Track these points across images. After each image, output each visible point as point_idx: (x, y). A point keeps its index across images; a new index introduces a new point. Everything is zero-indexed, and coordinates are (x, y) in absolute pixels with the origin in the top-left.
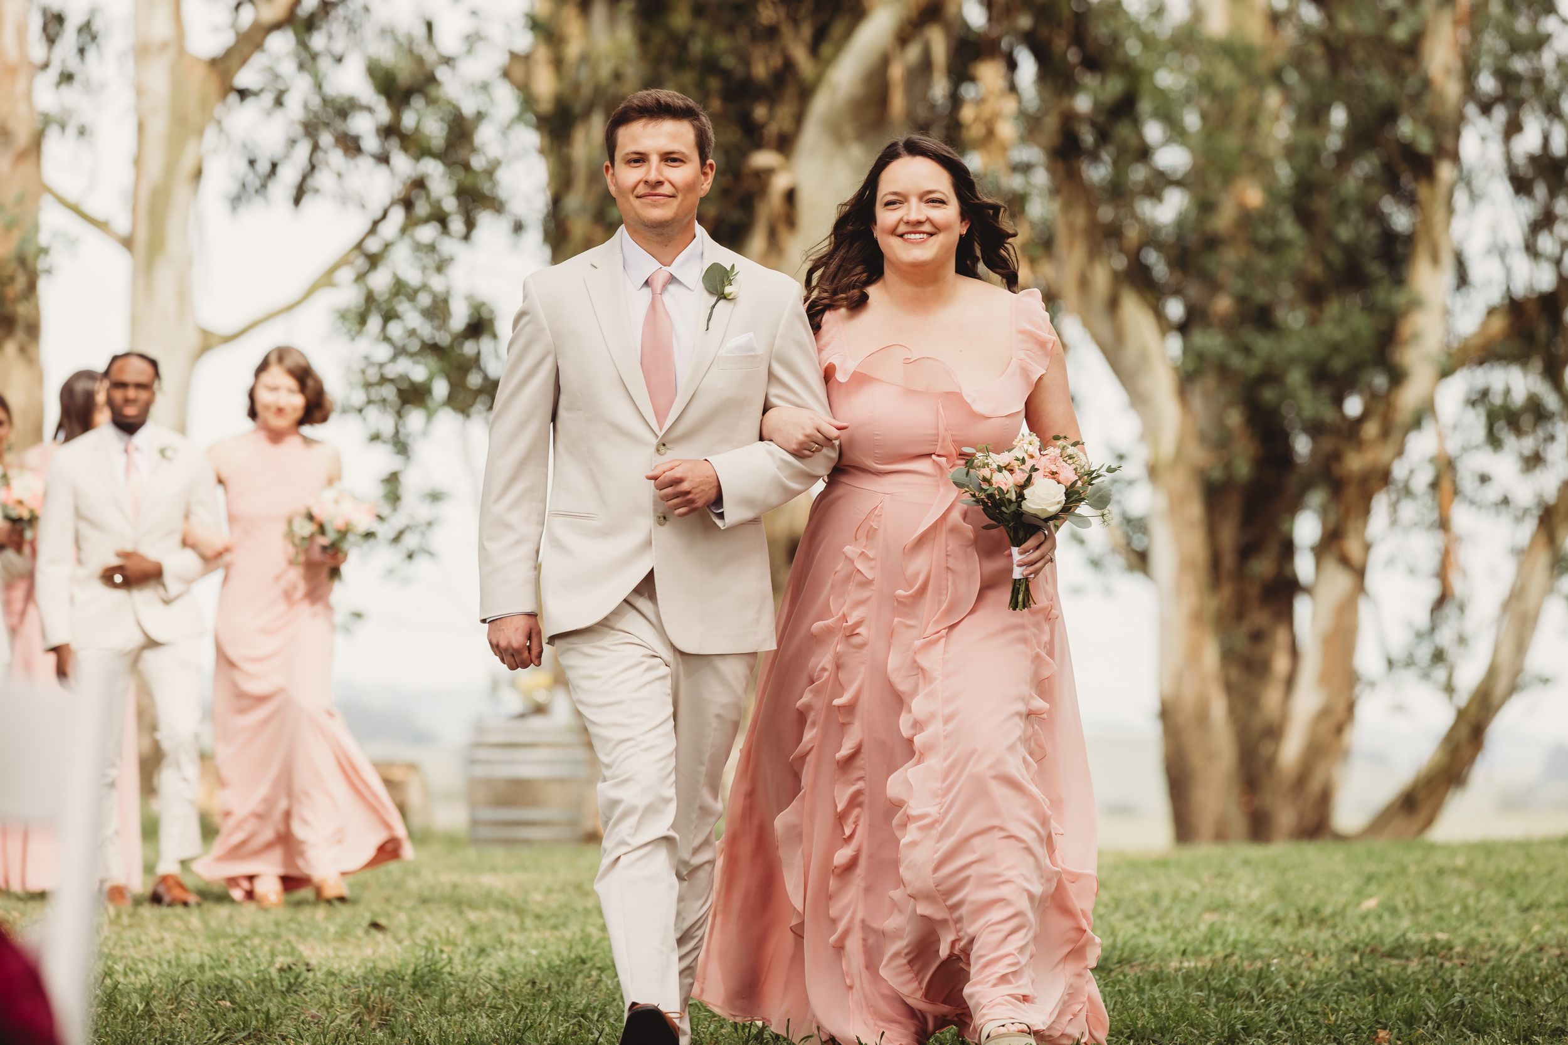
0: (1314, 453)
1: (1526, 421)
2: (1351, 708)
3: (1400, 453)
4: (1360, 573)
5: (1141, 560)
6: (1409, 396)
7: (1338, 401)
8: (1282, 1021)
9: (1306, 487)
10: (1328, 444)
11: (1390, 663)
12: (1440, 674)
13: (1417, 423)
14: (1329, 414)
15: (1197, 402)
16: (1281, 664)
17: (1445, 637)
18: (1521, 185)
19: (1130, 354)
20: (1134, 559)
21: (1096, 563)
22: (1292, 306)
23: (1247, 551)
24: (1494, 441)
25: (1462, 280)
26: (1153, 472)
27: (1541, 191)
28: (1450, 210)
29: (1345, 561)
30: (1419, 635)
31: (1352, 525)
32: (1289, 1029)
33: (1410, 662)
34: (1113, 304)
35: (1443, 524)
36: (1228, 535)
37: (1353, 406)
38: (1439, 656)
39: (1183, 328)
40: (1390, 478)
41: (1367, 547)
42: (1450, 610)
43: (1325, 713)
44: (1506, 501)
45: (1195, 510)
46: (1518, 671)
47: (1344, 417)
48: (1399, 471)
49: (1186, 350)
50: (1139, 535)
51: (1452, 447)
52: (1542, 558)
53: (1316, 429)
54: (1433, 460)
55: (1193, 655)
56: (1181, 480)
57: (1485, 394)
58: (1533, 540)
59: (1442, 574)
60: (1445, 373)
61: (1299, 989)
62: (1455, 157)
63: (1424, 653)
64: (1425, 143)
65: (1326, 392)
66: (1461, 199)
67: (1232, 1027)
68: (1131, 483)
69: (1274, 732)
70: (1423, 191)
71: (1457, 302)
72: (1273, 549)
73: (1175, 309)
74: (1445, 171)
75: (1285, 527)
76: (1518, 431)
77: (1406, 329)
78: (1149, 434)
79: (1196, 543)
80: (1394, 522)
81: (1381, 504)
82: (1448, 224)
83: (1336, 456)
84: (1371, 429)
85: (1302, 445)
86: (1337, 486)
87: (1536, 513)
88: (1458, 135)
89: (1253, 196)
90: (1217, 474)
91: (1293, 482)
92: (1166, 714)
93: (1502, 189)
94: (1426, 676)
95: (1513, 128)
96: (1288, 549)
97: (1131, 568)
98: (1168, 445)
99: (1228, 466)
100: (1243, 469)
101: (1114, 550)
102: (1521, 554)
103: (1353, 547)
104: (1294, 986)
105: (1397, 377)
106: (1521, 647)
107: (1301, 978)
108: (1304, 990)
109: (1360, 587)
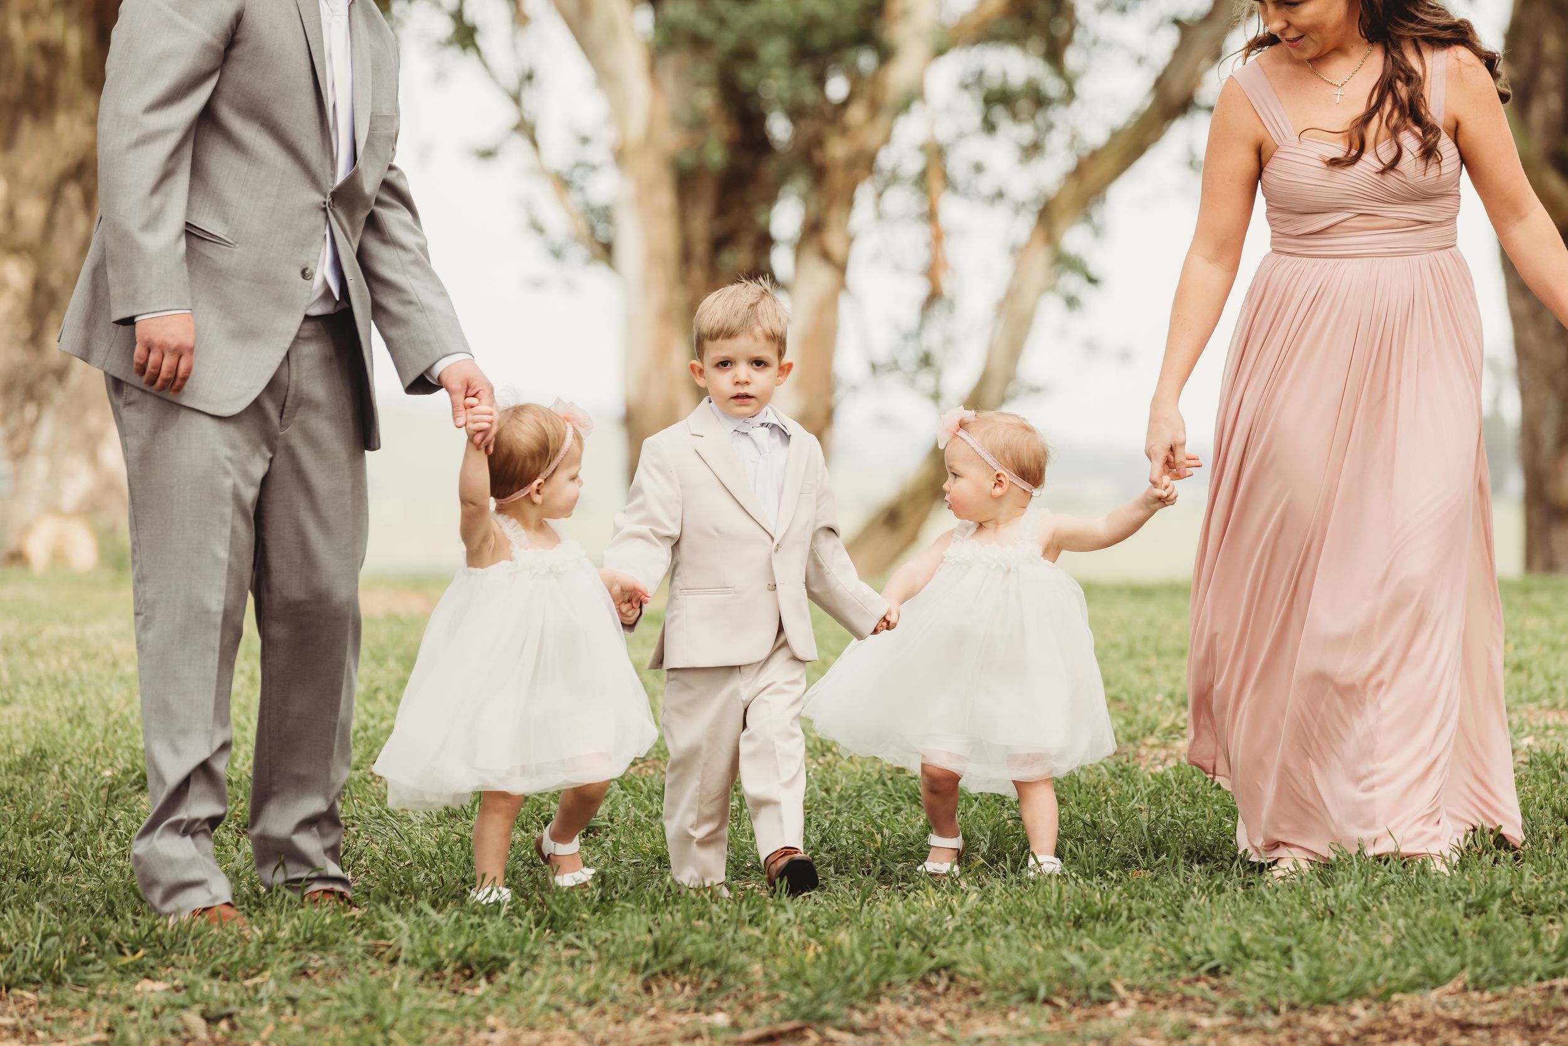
0: (795, 137)
1: (1023, 105)
2: (829, 414)
3: (887, 140)
4: (841, 268)
5: (606, 251)
6: (899, 75)
7: (820, 81)
9: (783, 176)
10: (809, 127)
11: (874, 367)
12: (926, 380)
13: (905, 106)
14: (809, 95)
15: (669, 79)
17: (932, 339)
19: (597, 28)
20: (599, 250)
21: (557, 254)
23: (720, 241)
24: (989, 127)
26: (620, 156)
29: (826, 256)
30: (906, 337)
31: (835, 216)
33: (894, 366)
35: (931, 216)
36: (701, 224)
37: (837, 87)
38: (926, 361)
39: (655, 1)
40: (875, 165)
41: (850, 240)
42: (938, 310)
44: (1000, 195)
45: (665, 197)
46: (1010, 377)
47: (825, 99)
48: (886, 159)
49: (659, 23)
50: (605, 225)
51: (944, 132)
52: (1041, 257)
53: (796, 113)
54: (923, 148)
55: (661, 355)
56: (650, 165)
57: (980, 76)
58: (1033, 235)
59: (932, 272)
60: (940, 52)
61: (834, 795)
63: (910, 356)
65: (805, 72)
68: (594, 168)
72: (747, 240)
75: (761, 219)
76: (1015, 117)
78: (618, 114)
79: (666, 235)
80: (880, 216)
81: (865, 193)
83: (818, 142)
84: (857, 114)
85: (779, 128)
86: (819, 174)
87: (1035, 209)
90: (689, 160)
91: (770, 168)
92: (632, 421)
94: (912, 383)
96: (765, 242)
97: (594, 258)
98: (636, 128)
99: (700, 150)
100: (716, 155)
101: (577, 239)
102: (1017, 252)
103: (834, 240)
104: (827, 791)
105: (886, 54)
106: (1015, 350)
108: (841, 798)
109: (842, 284)
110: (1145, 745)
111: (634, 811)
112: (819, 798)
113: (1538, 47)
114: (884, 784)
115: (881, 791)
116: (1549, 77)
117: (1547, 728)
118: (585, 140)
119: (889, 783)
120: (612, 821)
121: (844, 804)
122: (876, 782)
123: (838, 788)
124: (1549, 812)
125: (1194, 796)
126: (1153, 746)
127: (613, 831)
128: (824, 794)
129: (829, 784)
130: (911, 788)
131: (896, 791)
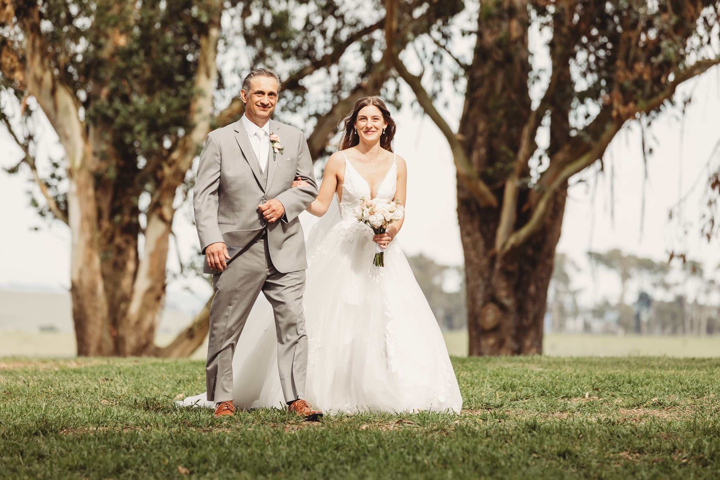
0: (148, 165)
2: (164, 287)
3: (190, 166)
4: (169, 223)
5: (64, 215)
6: (197, 136)
7: (160, 141)
8: (143, 462)
9: (144, 182)
10: (154, 161)
11: (182, 267)
13: (198, 151)
14: (156, 147)
16: (131, 266)
18: (250, 40)
20: (61, 214)
21: (42, 214)
22: (140, 95)
23: (115, 211)
25: (221, 85)
26: (70, 173)
27: (259, 43)
28: (216, 51)
29: (162, 218)
30: (198, 254)
31: (166, 201)
32: (147, 465)
33: (192, 267)
34: (53, 92)
36: (105, 205)
37: (167, 143)
39: (86, 105)
40: (185, 178)
41: (173, 211)
43: (151, 290)
45: (90, 191)
47: (163, 148)
48: (189, 175)
49: (87, 115)
50: (64, 203)
53: (148, 155)
55: (89, 262)
56: (84, 177)
61: (150, 443)
62: (219, 26)
63: (199, 262)
64: (204, 19)
65: (153, 137)
66: (221, 46)
67: (119, 465)
68: (60, 178)
69: (127, 299)
70: (203, 42)
71: (217, 94)
72: (127, 210)
73: (82, 95)
74: (214, 32)
75: (134, 201)
77: (195, 106)
78: (69, 154)
79: (91, 208)
80: (185, 199)
81: (180, 190)
82: (215, 58)
83: (159, 167)
84: (176, 154)
85: (142, 162)
86: (158, 182)
88: (220, 15)
89: (122, 41)
91: (137, 179)
92: (74, 289)
93: (240, 41)
95: (246, 13)
96: (136, 211)
98: (78, 161)
100: (113, 173)
101: (51, 209)
103: (166, 211)
104: (147, 441)
105: (190, 128)
107: (151, 437)
108: (152, 444)
109: (169, 230)
110: (289, 423)
111: (60, 449)
112: (143, 444)
113: (476, 127)
114: (172, 438)
115: (170, 441)
116: (480, 140)
117: (465, 417)
118: (56, 165)
119: (174, 438)
120: (50, 453)
121: (154, 447)
122: (169, 438)
123: (152, 440)
124: (460, 450)
125: (307, 444)
126: (292, 424)
127: (51, 457)
128: (145, 442)
129: (148, 438)
130: (184, 440)
131: (177, 441)
